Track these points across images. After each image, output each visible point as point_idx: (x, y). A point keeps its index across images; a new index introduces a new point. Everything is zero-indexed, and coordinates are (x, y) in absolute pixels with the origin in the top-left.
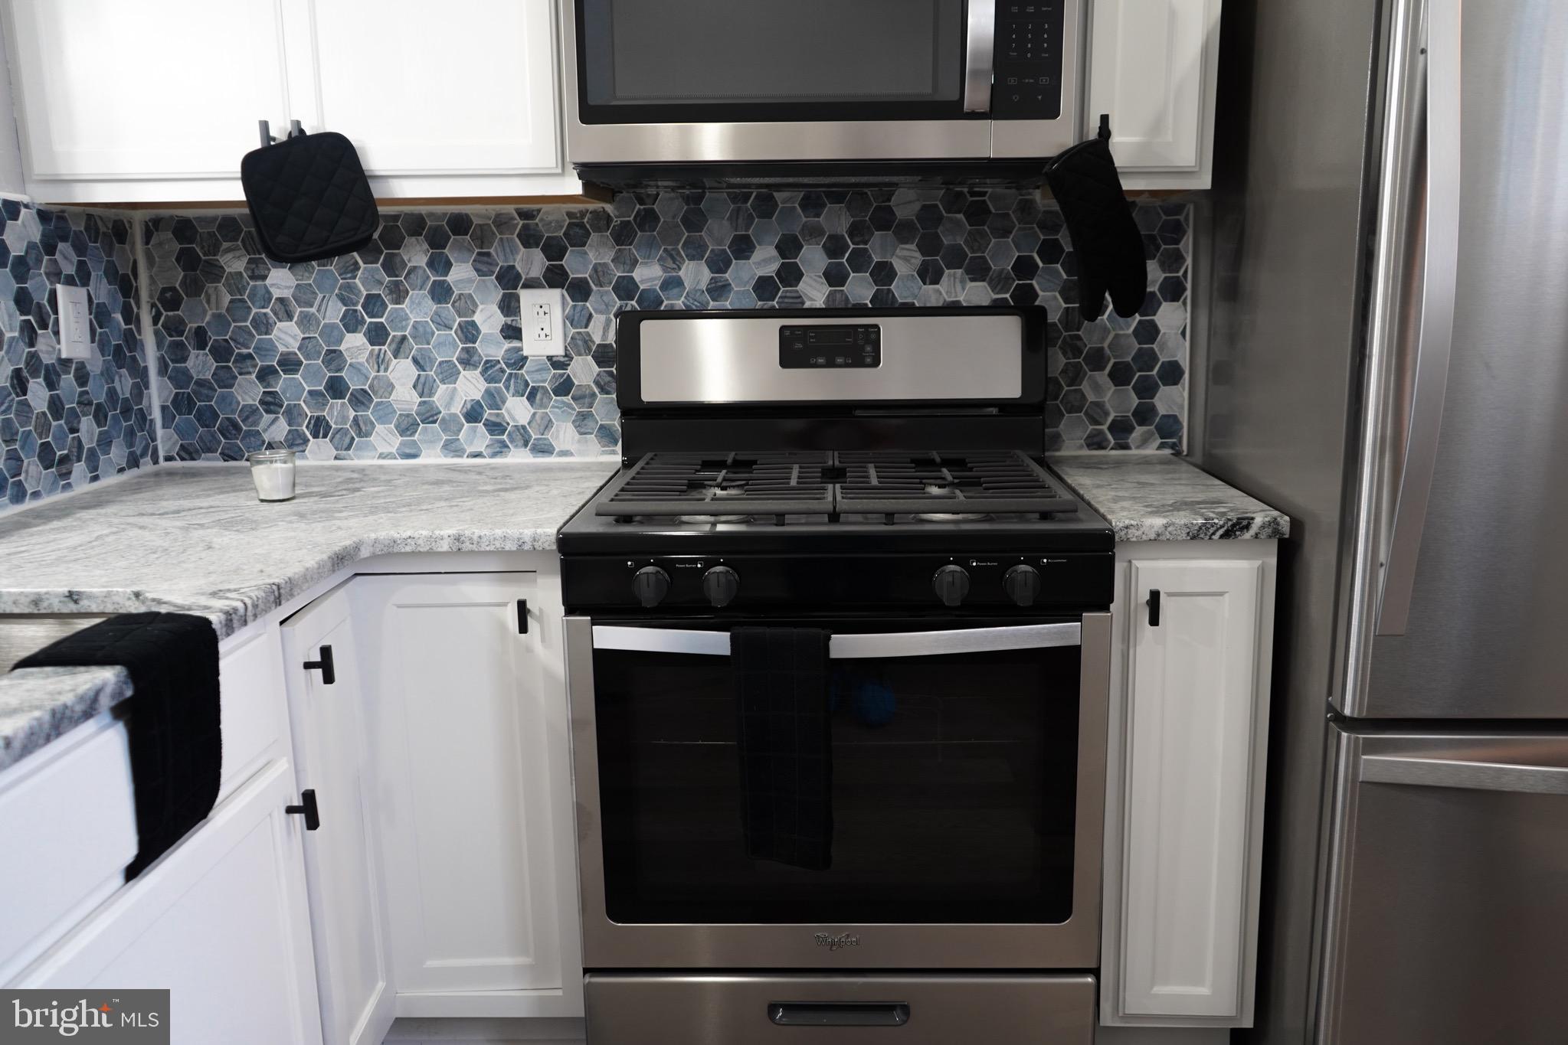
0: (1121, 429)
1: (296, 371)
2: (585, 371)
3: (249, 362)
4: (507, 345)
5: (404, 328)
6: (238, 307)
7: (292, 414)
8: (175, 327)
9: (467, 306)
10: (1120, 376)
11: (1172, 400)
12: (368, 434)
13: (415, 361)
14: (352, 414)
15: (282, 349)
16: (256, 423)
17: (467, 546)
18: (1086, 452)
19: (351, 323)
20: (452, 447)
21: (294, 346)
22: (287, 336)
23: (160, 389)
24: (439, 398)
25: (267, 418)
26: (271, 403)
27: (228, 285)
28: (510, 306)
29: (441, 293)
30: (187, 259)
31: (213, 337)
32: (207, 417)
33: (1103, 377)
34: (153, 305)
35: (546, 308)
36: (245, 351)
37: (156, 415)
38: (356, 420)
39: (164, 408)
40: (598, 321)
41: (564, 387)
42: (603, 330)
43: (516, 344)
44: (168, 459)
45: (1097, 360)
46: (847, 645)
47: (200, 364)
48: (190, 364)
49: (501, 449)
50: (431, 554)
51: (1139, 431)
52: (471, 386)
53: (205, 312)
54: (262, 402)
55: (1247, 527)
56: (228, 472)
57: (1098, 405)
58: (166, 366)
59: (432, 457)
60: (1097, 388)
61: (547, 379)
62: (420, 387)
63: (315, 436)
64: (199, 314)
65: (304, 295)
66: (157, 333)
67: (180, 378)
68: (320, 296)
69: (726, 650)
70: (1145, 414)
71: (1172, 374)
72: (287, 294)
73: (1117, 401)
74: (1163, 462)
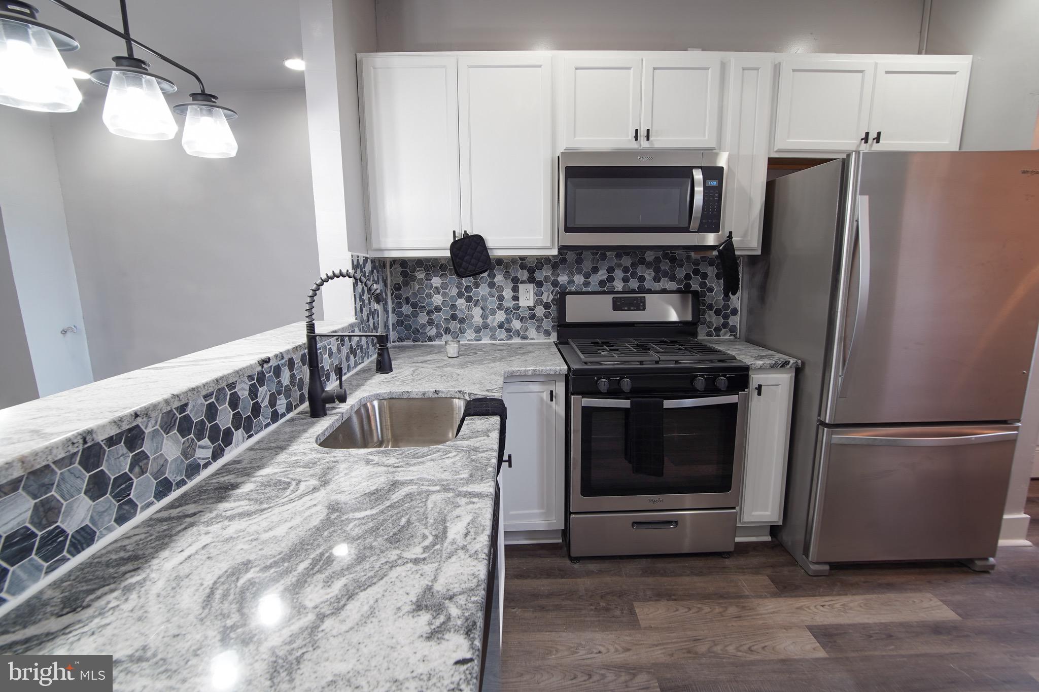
0: (718, 330)
1: (440, 312)
2: (540, 311)
3: (424, 309)
4: (514, 303)
5: (478, 297)
6: (421, 290)
7: (438, 326)
8: (398, 297)
9: (500, 289)
10: (718, 313)
11: (734, 320)
12: (464, 333)
13: (482, 308)
14: (459, 326)
15: (435, 304)
16: (425, 329)
17: (538, 373)
18: (706, 338)
19: (460, 295)
20: (493, 337)
21: (440, 303)
22: (437, 300)
23: (392, 318)
24: (489, 321)
25: (429, 327)
26: (431, 322)
27: (418, 283)
28: (515, 289)
29: (492, 285)
30: (404, 274)
31: (412, 300)
32: (408, 328)
33: (712, 313)
34: (392, 289)
35: (528, 290)
36: (422, 305)
37: (391, 327)
38: (460, 328)
39: (393, 324)
40: (545, 294)
41: (533, 317)
42: (548, 297)
43: (517, 302)
44: (393, 342)
45: (710, 307)
46: (668, 404)
47: (406, 309)
48: (403, 309)
49: (510, 337)
50: (525, 375)
51: (723, 330)
52: (500, 316)
53: (409, 291)
54: (427, 322)
55: (788, 364)
56: (415, 346)
57: (710, 322)
58: (395, 310)
59: (486, 341)
60: (710, 316)
61: (527, 314)
62: (483, 317)
63: (446, 334)
64: (406, 293)
65: (444, 286)
66: (392, 299)
67: (400, 314)
68: (450, 286)
69: (629, 406)
70: (725, 325)
71: (734, 312)
72: (438, 285)
73: (716, 321)
74: (730, 341)
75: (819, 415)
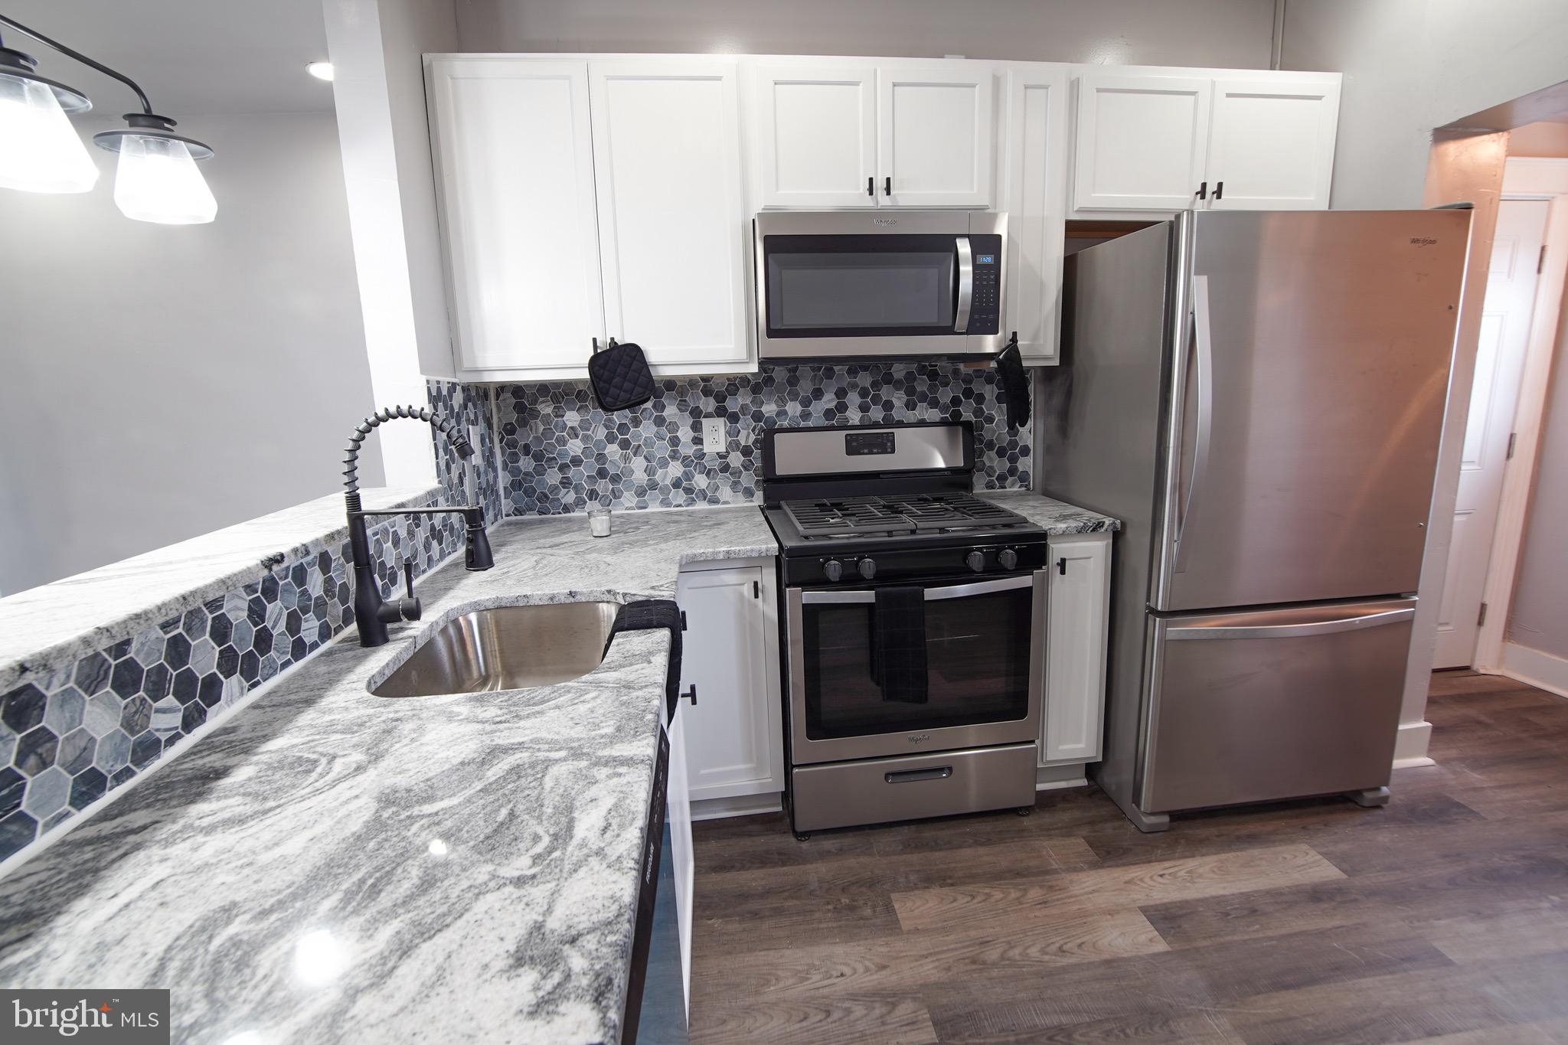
0: (1002, 478)
1: (580, 465)
2: (736, 460)
3: (554, 462)
4: (695, 447)
5: (640, 441)
6: (548, 433)
7: (578, 489)
8: (512, 444)
9: (674, 427)
10: (1001, 453)
11: (1025, 464)
12: (619, 497)
13: (645, 457)
14: (611, 487)
15: (572, 454)
16: (557, 494)
17: (732, 556)
18: (986, 491)
19: (611, 439)
20: (665, 502)
21: (579, 452)
22: (575, 447)
23: (504, 478)
24: (658, 477)
25: (564, 491)
26: (566, 483)
27: (543, 422)
28: (696, 427)
29: (660, 421)
30: (520, 408)
31: (533, 449)
32: (530, 492)
33: (993, 454)
34: (500, 433)
35: (716, 428)
36: (551, 456)
37: (502, 492)
38: (613, 490)
39: (505, 488)
40: (743, 433)
41: (725, 468)
42: (747, 437)
43: (700, 447)
44: (507, 515)
45: (990, 445)
46: (932, 594)
47: (526, 464)
48: (520, 463)
49: (692, 502)
50: (714, 560)
51: (1010, 479)
52: (675, 470)
53: (529, 435)
54: (561, 483)
55: (1102, 526)
56: (542, 522)
57: (991, 467)
58: (507, 465)
59: (655, 508)
60: (991, 459)
61: (716, 464)
62: (648, 471)
63: (591, 500)
64: (524, 437)
65: (585, 425)
66: (502, 448)
67: (515, 472)
68: (594, 425)
69: (873, 600)
70: (1012, 471)
71: (1025, 451)
72: (576, 424)
73: (1000, 465)
74: (1020, 494)
75: (1148, 599)
